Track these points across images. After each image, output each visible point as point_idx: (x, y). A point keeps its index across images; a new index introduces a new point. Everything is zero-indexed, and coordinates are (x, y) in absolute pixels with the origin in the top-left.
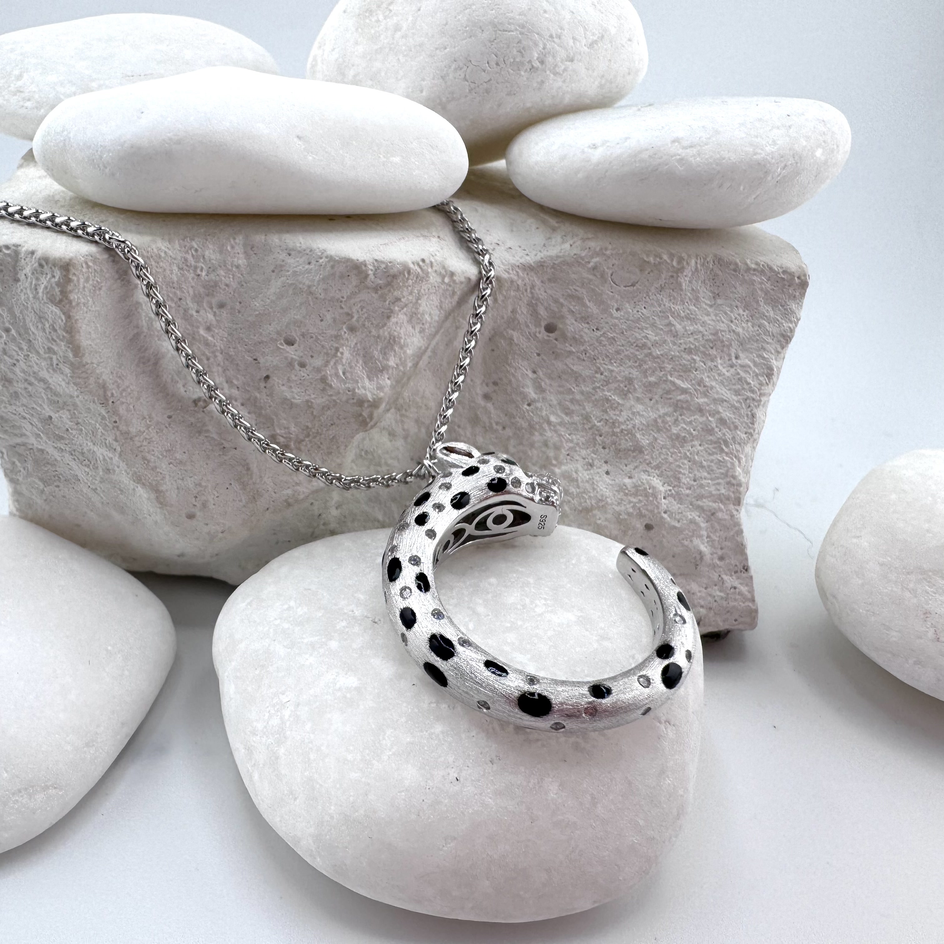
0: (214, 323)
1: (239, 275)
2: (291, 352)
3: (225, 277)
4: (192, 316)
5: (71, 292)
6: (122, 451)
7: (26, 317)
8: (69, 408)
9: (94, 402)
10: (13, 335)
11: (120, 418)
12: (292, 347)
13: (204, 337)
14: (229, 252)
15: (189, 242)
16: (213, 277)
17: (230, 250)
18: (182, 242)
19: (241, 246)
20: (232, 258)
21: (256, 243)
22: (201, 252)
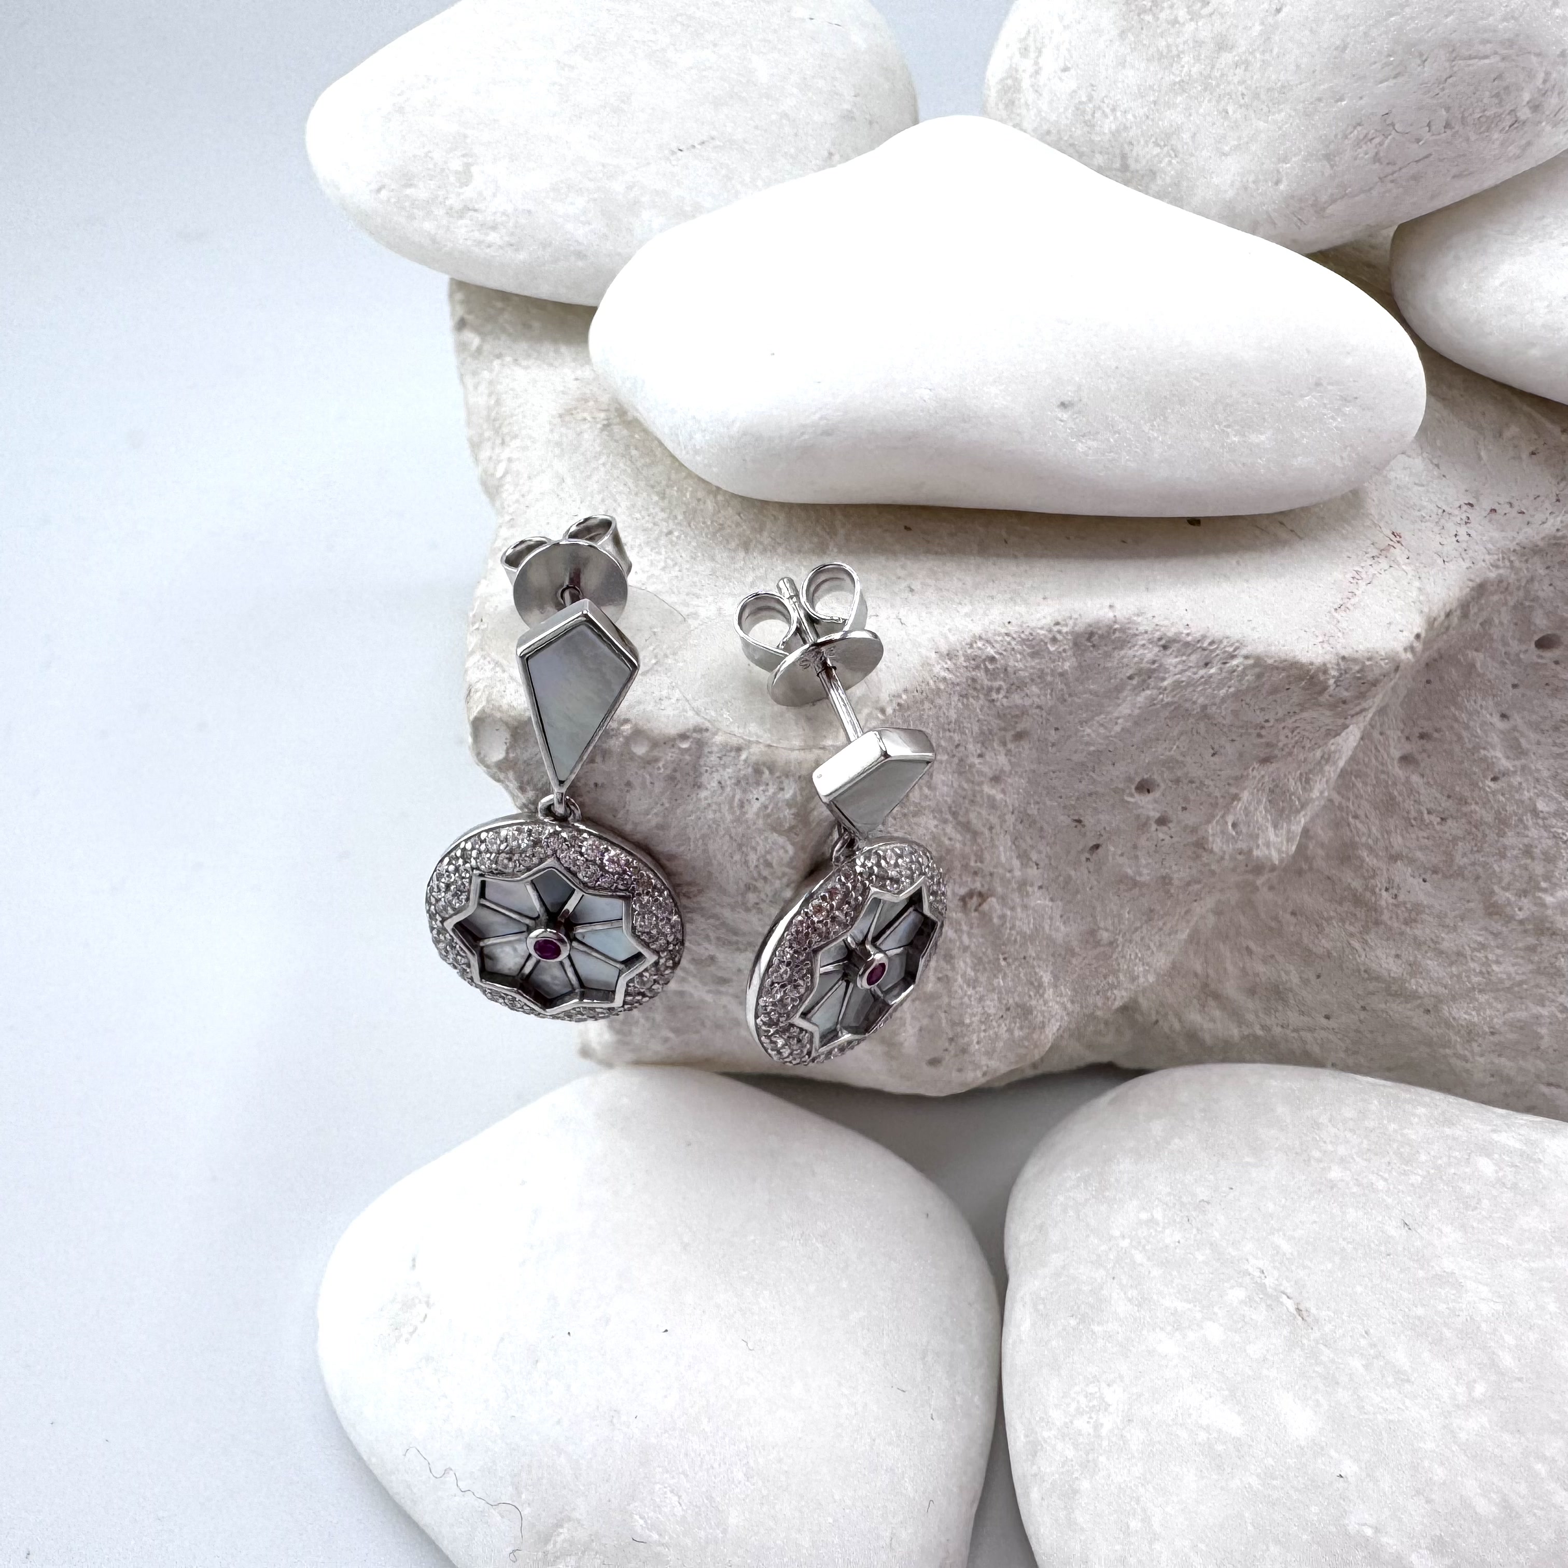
0: (1007, 768)
1: (1063, 686)
2: (1148, 805)
3: (1039, 697)
4: (972, 766)
12: (1150, 797)
13: (989, 796)
14: (1050, 652)
15: (979, 648)
16: (1017, 699)
17: (1052, 648)
18: (969, 651)
19: (1069, 637)
20: (1054, 661)
21: (1099, 628)
22: (1001, 662)
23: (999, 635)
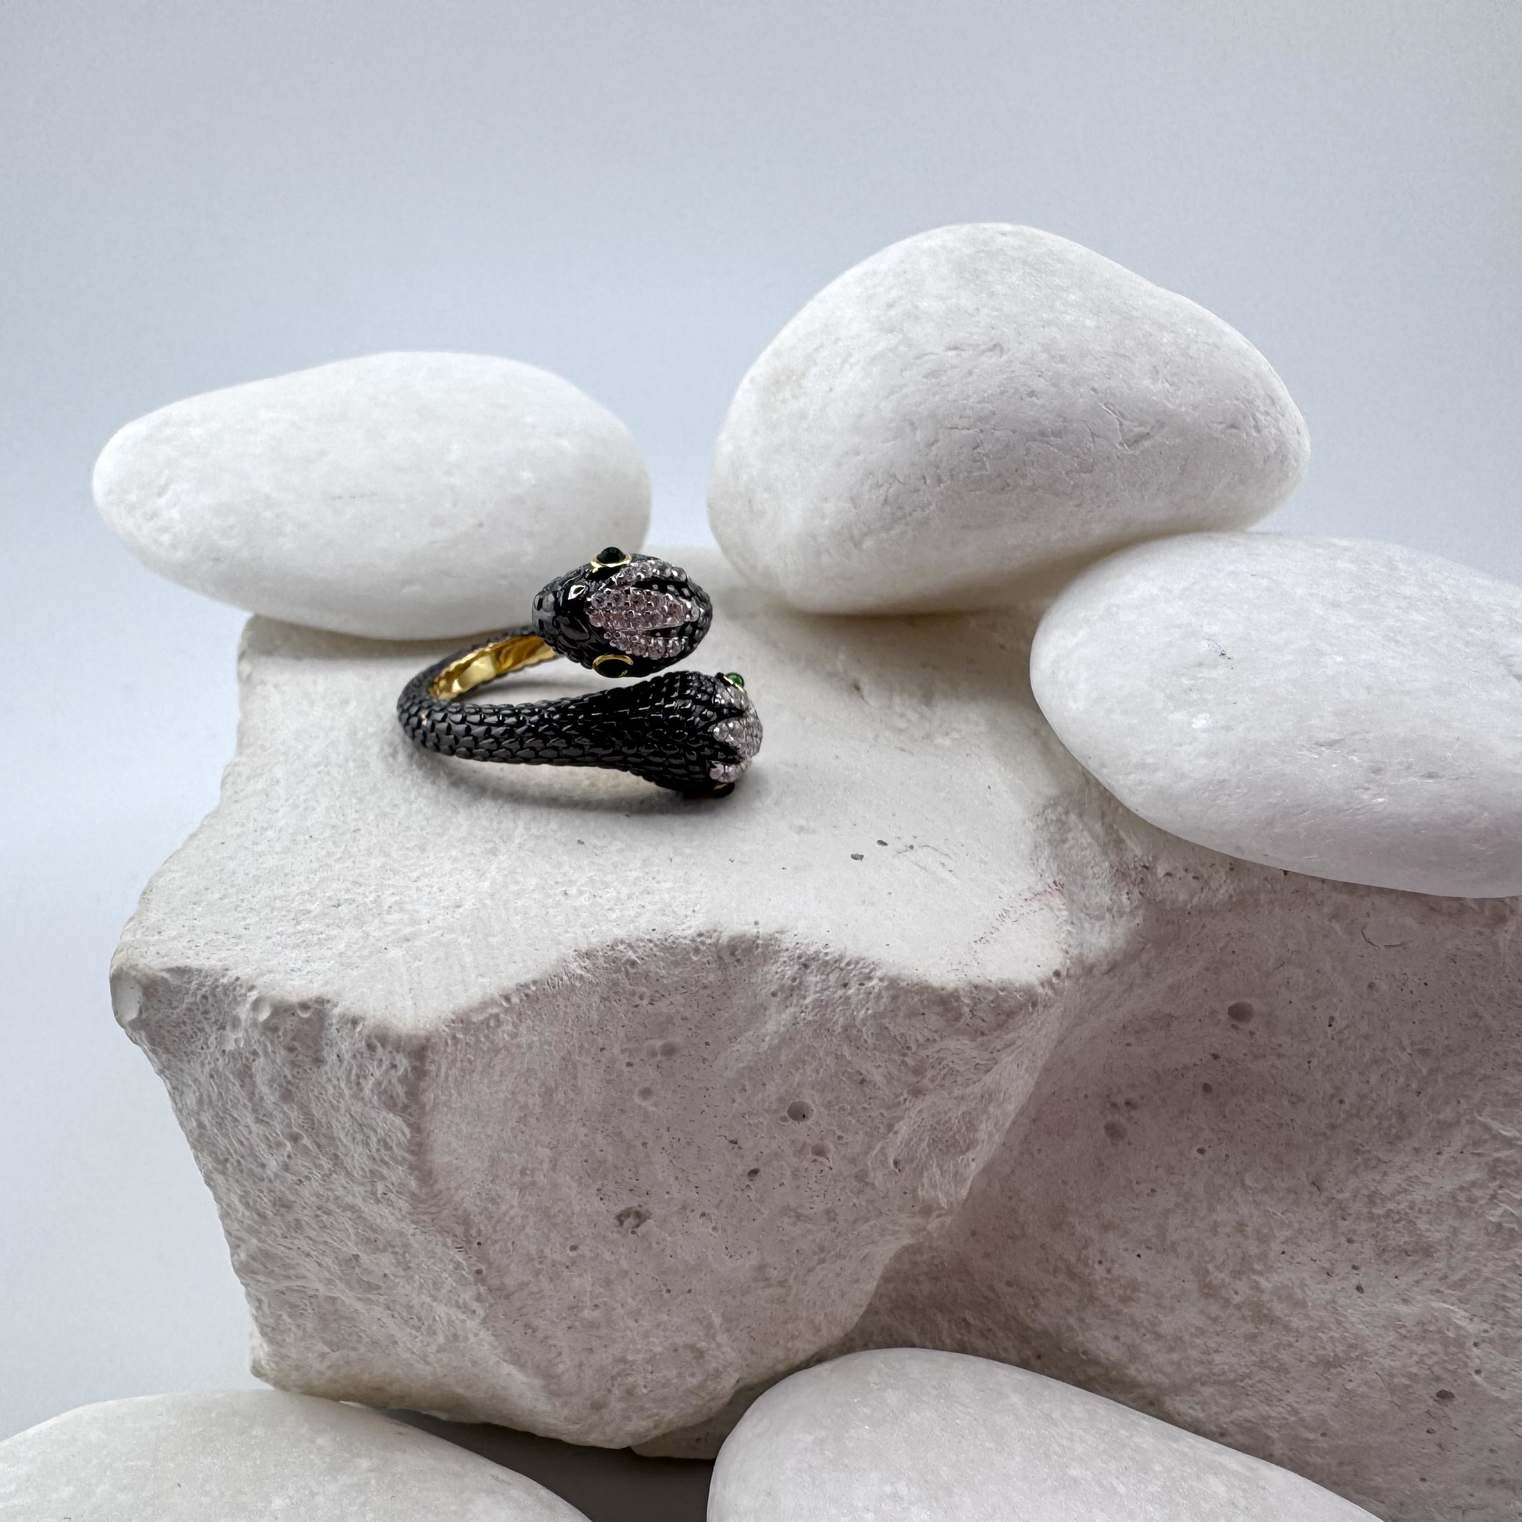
0: (659, 1080)
2: (803, 1130)
3: (684, 1007)
4: (622, 1073)
5: (425, 1090)
6: (487, 1316)
7: (334, 1122)
8: (397, 1250)
9: (445, 1245)
10: (306, 1147)
11: (490, 1264)
12: (803, 1123)
13: (640, 1108)
14: (694, 963)
15: (621, 952)
16: (662, 1006)
17: (695, 959)
18: (610, 953)
19: (713, 949)
20: (697, 972)
21: (743, 942)
22: (642, 968)
23: (642, 941)
